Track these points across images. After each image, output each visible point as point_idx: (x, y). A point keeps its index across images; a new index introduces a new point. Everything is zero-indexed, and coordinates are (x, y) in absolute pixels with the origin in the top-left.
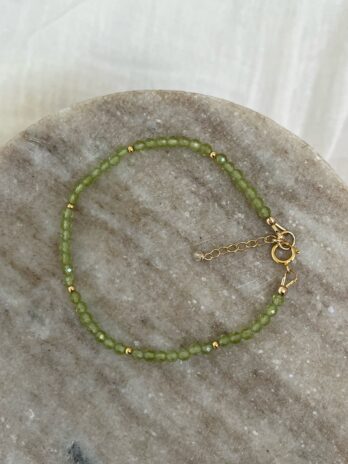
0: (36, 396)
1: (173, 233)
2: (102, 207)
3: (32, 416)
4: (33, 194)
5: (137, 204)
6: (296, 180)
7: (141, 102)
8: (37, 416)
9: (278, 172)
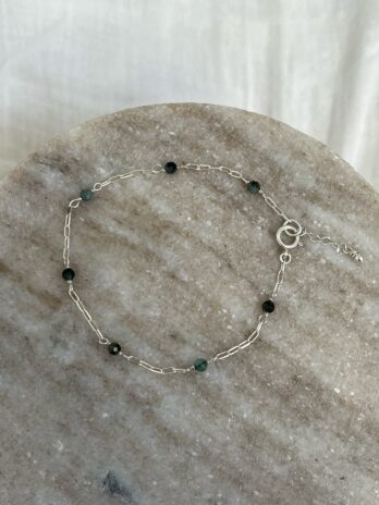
0: (63, 425)
1: (196, 244)
2: (120, 223)
3: (61, 448)
4: (47, 216)
5: (156, 217)
6: (317, 180)
7: (152, 116)
8: (66, 447)
9: (297, 174)
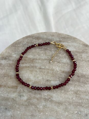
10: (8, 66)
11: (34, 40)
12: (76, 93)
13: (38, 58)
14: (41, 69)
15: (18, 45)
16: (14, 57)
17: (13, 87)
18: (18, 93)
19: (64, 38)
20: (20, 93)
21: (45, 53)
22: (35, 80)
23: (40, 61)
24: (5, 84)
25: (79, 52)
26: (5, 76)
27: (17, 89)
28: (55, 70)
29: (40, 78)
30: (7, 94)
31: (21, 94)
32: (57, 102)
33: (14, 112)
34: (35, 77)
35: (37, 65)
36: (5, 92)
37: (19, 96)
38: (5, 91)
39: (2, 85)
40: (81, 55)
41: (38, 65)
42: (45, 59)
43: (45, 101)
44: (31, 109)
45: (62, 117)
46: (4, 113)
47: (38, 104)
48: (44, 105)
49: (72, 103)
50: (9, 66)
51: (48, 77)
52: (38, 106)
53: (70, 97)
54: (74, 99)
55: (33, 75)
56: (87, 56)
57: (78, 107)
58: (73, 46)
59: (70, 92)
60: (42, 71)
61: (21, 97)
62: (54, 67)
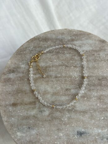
10: (18, 80)
11: (42, 42)
12: (100, 98)
13: (51, 65)
14: (57, 77)
15: (24, 52)
16: (23, 67)
17: (30, 103)
18: (38, 108)
19: (76, 35)
20: (40, 109)
21: (58, 58)
22: (54, 91)
23: (54, 69)
24: (21, 102)
25: (96, 51)
26: (18, 93)
27: (35, 104)
28: (73, 76)
29: (59, 88)
30: (26, 112)
31: (42, 109)
32: (81, 111)
33: (38, 129)
34: (52, 88)
35: (51, 73)
36: (23, 111)
37: (39, 111)
38: (23, 109)
39: (17, 103)
40: (99, 54)
41: (53, 74)
42: (60, 66)
43: (69, 112)
44: (56, 123)
45: (89, 125)
46: (28, 133)
47: (63, 117)
48: (68, 117)
49: (97, 109)
50: (20, 80)
51: (67, 86)
52: (62, 119)
53: (94, 104)
54: (98, 105)
55: (49, 86)
56: (105, 54)
57: (104, 112)
58: (88, 44)
59: (93, 99)
60: (59, 80)
61: (42, 113)
62: (71, 74)
